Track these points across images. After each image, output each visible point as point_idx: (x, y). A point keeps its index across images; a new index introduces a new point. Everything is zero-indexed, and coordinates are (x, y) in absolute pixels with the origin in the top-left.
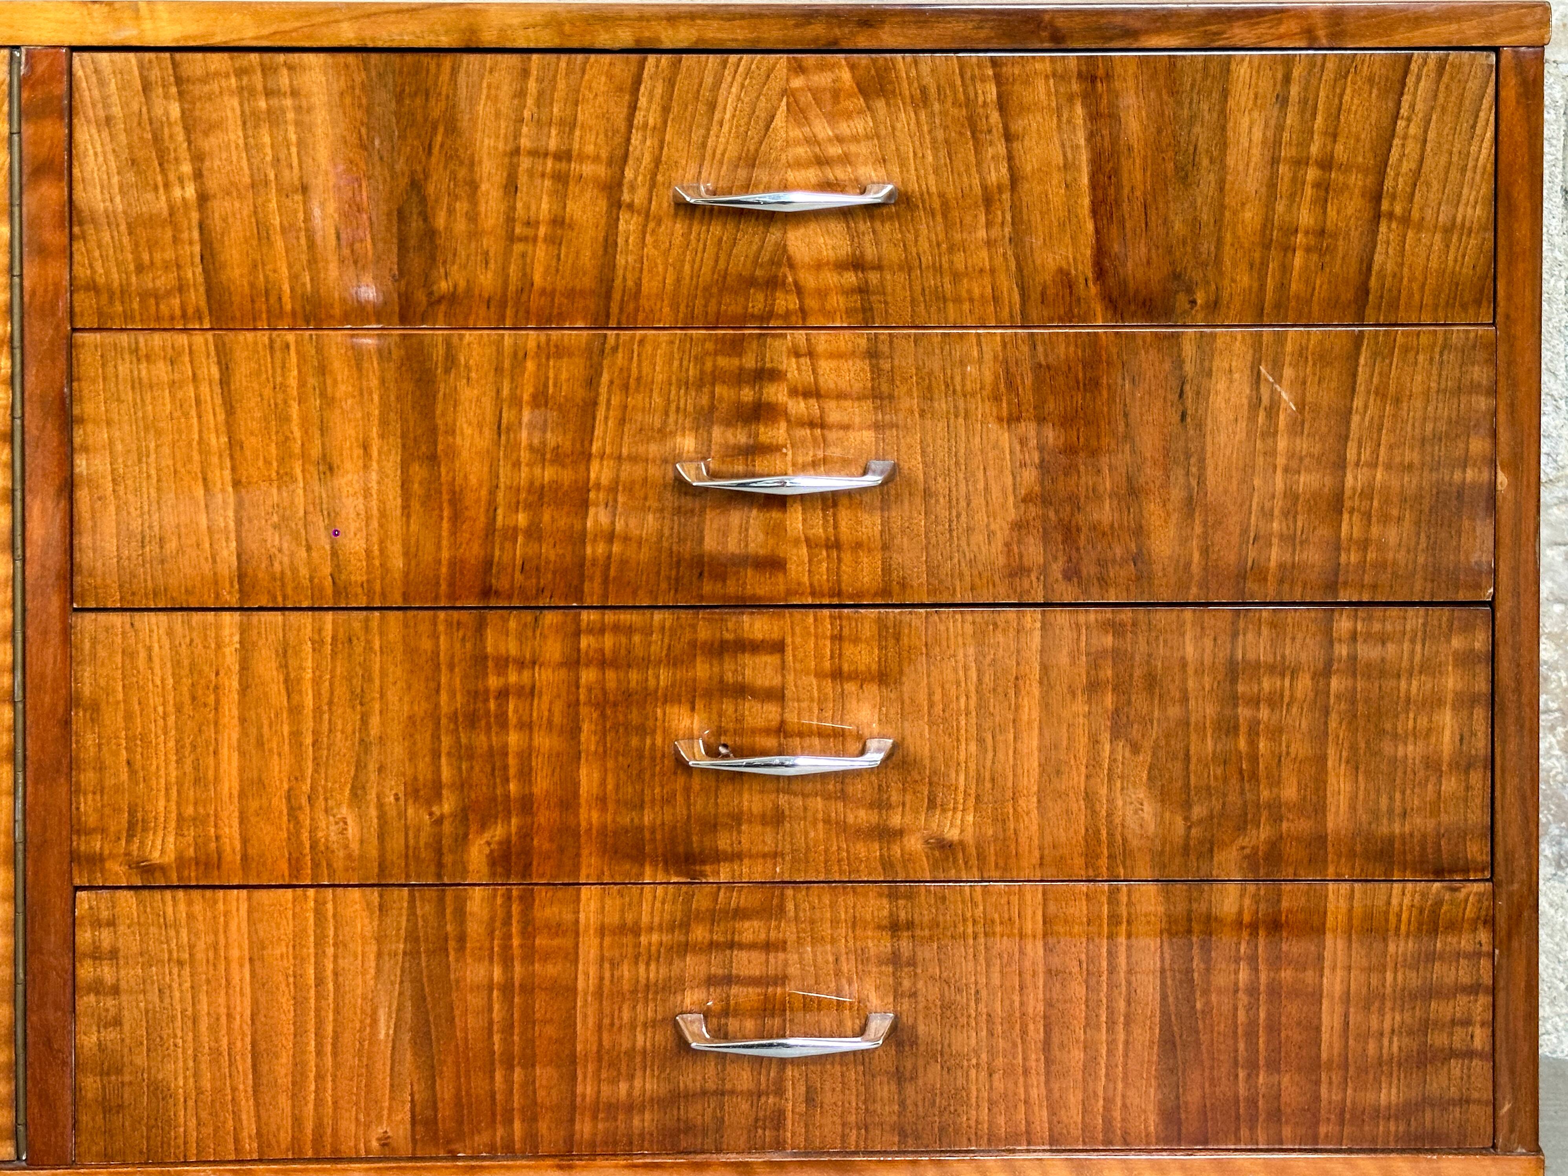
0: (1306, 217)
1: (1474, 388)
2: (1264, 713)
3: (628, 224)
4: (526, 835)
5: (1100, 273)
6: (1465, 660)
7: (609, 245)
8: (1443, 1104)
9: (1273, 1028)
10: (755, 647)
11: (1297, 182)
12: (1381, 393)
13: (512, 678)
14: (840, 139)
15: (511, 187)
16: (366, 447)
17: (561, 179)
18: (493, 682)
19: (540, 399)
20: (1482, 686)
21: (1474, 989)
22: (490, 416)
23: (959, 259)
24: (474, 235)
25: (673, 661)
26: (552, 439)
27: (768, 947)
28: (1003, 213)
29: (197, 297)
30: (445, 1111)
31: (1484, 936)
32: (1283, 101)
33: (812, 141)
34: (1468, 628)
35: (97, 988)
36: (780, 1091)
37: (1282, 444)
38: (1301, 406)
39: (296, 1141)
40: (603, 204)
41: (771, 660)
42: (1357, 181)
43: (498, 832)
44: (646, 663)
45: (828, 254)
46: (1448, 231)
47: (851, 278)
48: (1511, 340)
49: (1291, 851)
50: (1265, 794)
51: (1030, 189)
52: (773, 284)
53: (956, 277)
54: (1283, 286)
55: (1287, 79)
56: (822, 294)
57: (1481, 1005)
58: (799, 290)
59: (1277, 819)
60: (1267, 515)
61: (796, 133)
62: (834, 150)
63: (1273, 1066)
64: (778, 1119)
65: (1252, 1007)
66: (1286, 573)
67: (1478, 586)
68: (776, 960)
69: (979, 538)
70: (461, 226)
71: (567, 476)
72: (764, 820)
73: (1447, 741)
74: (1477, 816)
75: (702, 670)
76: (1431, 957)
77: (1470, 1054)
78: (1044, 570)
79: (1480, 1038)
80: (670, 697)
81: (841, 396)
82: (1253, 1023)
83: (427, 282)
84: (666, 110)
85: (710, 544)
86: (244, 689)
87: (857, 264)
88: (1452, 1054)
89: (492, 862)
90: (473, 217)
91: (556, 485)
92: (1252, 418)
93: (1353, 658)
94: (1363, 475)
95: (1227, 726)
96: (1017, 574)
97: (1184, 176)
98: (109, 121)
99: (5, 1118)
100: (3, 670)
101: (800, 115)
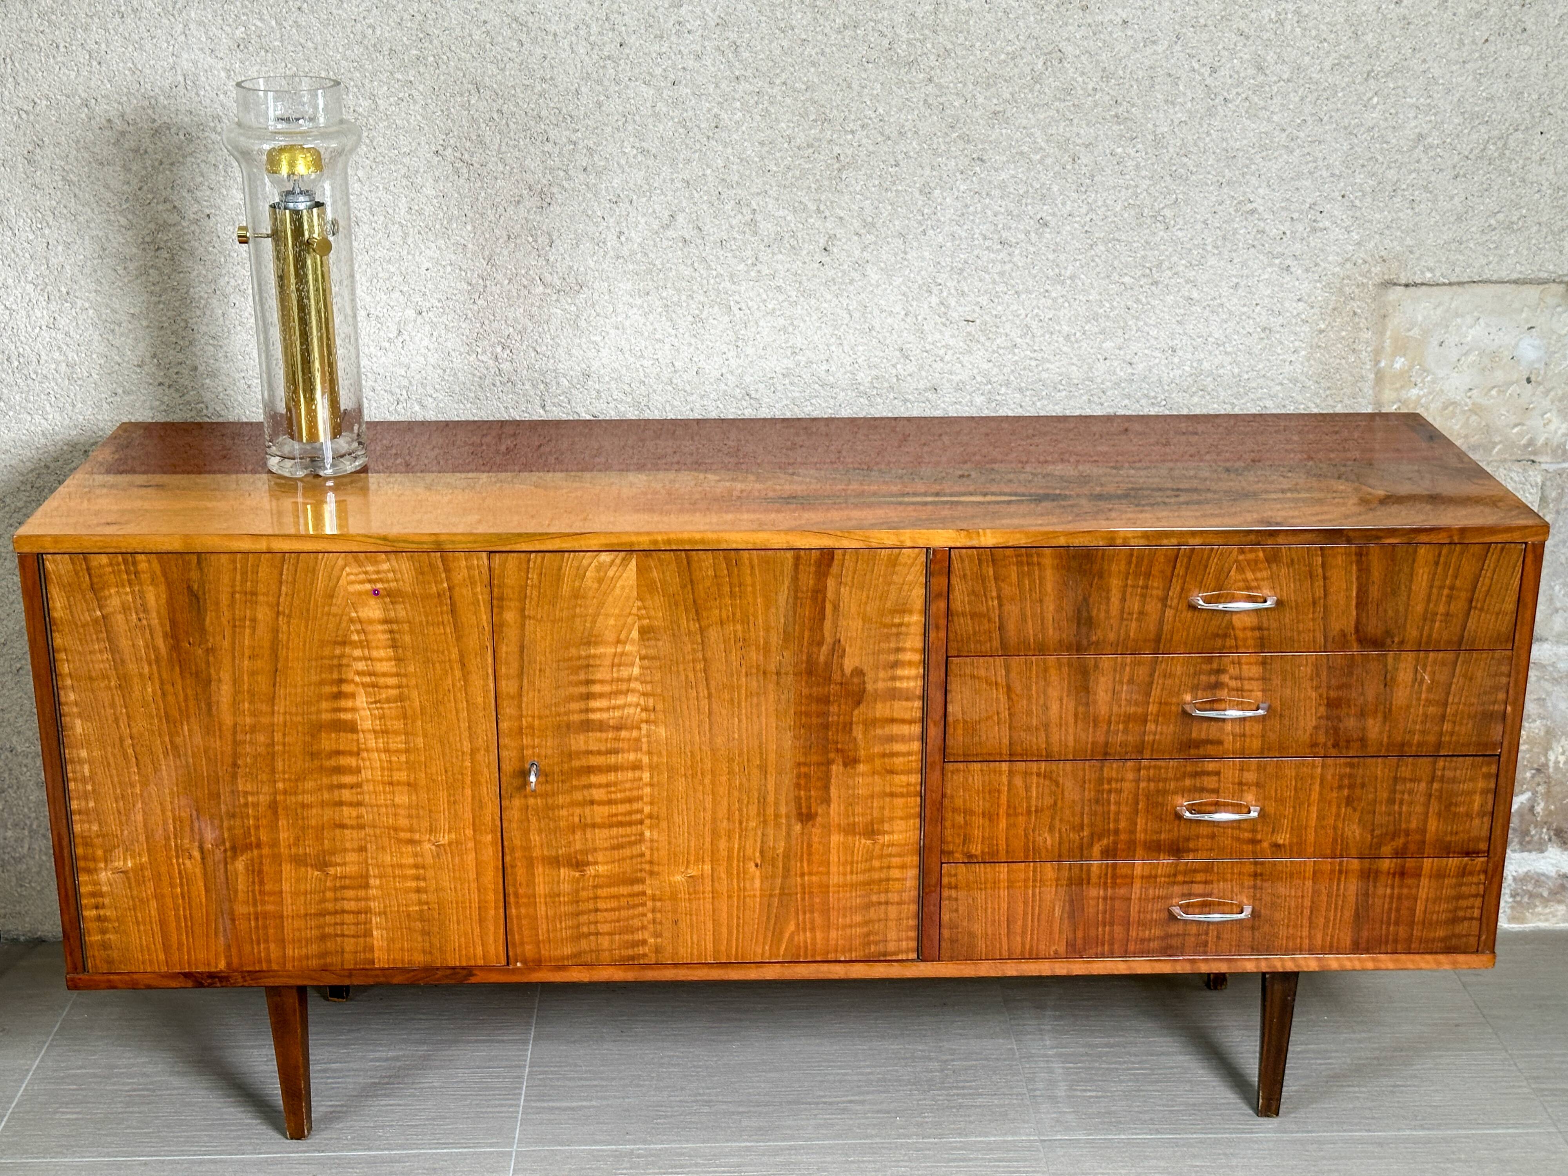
0: (1442, 609)
1: (1502, 674)
2: (1406, 796)
3: (1169, 613)
4: (1115, 843)
5: (1357, 630)
6: (1487, 776)
7: (1161, 622)
8: (1460, 936)
9: (1398, 910)
10: (1209, 774)
11: (1440, 595)
12: (1465, 676)
13: (1114, 785)
14: (1256, 580)
15: (1123, 599)
16: (1061, 700)
17: (1143, 596)
18: (1106, 787)
19: (1131, 681)
20: (1493, 786)
21: (1476, 896)
22: (1111, 686)
23: (1301, 626)
24: (1108, 618)
25: (1177, 779)
26: (1134, 697)
27: (1206, 882)
28: (1320, 609)
29: (996, 643)
30: (1079, 942)
31: (1482, 877)
32: (1437, 563)
33: (1245, 580)
34: (1489, 764)
35: (950, 898)
36: (1207, 934)
37: (1423, 696)
38: (1433, 681)
39: (1022, 952)
40: (1159, 605)
41: (1215, 778)
42: (1464, 595)
43: (1105, 842)
44: (1165, 780)
45: (1248, 624)
46: (1498, 614)
47: (1257, 633)
48: (1518, 657)
49: (1412, 847)
50: (1404, 826)
51: (1332, 598)
52: (1225, 636)
53: (1299, 633)
54: (1430, 636)
55: (1440, 555)
56: (1245, 640)
57: (1478, 902)
58: (1236, 639)
59: (1407, 835)
60: (1415, 722)
61: (1239, 577)
62: (1254, 584)
63: (1397, 923)
64: (1206, 944)
65: (1391, 903)
66: (1420, 745)
67: (1495, 749)
68: (1209, 888)
69: (1300, 732)
70: (1102, 615)
71: (1140, 710)
72: (1207, 837)
73: (1476, 806)
74: (1485, 833)
75: (1188, 782)
76: (1461, 885)
77: (1472, 919)
78: (1325, 745)
79: (1476, 913)
80: (1175, 793)
81: (1250, 679)
82: (1390, 909)
83: (1088, 636)
84: (1187, 568)
85: (1194, 735)
86: (1009, 790)
87: (1260, 628)
88: (1465, 918)
89: (1102, 852)
90: (1107, 611)
91: (1135, 713)
92: (1413, 686)
93: (1443, 776)
94: (1455, 707)
95: (1391, 801)
96: (1314, 745)
97: (1394, 593)
98: (965, 575)
99: (913, 944)
100: (915, 785)
101: (1241, 570)
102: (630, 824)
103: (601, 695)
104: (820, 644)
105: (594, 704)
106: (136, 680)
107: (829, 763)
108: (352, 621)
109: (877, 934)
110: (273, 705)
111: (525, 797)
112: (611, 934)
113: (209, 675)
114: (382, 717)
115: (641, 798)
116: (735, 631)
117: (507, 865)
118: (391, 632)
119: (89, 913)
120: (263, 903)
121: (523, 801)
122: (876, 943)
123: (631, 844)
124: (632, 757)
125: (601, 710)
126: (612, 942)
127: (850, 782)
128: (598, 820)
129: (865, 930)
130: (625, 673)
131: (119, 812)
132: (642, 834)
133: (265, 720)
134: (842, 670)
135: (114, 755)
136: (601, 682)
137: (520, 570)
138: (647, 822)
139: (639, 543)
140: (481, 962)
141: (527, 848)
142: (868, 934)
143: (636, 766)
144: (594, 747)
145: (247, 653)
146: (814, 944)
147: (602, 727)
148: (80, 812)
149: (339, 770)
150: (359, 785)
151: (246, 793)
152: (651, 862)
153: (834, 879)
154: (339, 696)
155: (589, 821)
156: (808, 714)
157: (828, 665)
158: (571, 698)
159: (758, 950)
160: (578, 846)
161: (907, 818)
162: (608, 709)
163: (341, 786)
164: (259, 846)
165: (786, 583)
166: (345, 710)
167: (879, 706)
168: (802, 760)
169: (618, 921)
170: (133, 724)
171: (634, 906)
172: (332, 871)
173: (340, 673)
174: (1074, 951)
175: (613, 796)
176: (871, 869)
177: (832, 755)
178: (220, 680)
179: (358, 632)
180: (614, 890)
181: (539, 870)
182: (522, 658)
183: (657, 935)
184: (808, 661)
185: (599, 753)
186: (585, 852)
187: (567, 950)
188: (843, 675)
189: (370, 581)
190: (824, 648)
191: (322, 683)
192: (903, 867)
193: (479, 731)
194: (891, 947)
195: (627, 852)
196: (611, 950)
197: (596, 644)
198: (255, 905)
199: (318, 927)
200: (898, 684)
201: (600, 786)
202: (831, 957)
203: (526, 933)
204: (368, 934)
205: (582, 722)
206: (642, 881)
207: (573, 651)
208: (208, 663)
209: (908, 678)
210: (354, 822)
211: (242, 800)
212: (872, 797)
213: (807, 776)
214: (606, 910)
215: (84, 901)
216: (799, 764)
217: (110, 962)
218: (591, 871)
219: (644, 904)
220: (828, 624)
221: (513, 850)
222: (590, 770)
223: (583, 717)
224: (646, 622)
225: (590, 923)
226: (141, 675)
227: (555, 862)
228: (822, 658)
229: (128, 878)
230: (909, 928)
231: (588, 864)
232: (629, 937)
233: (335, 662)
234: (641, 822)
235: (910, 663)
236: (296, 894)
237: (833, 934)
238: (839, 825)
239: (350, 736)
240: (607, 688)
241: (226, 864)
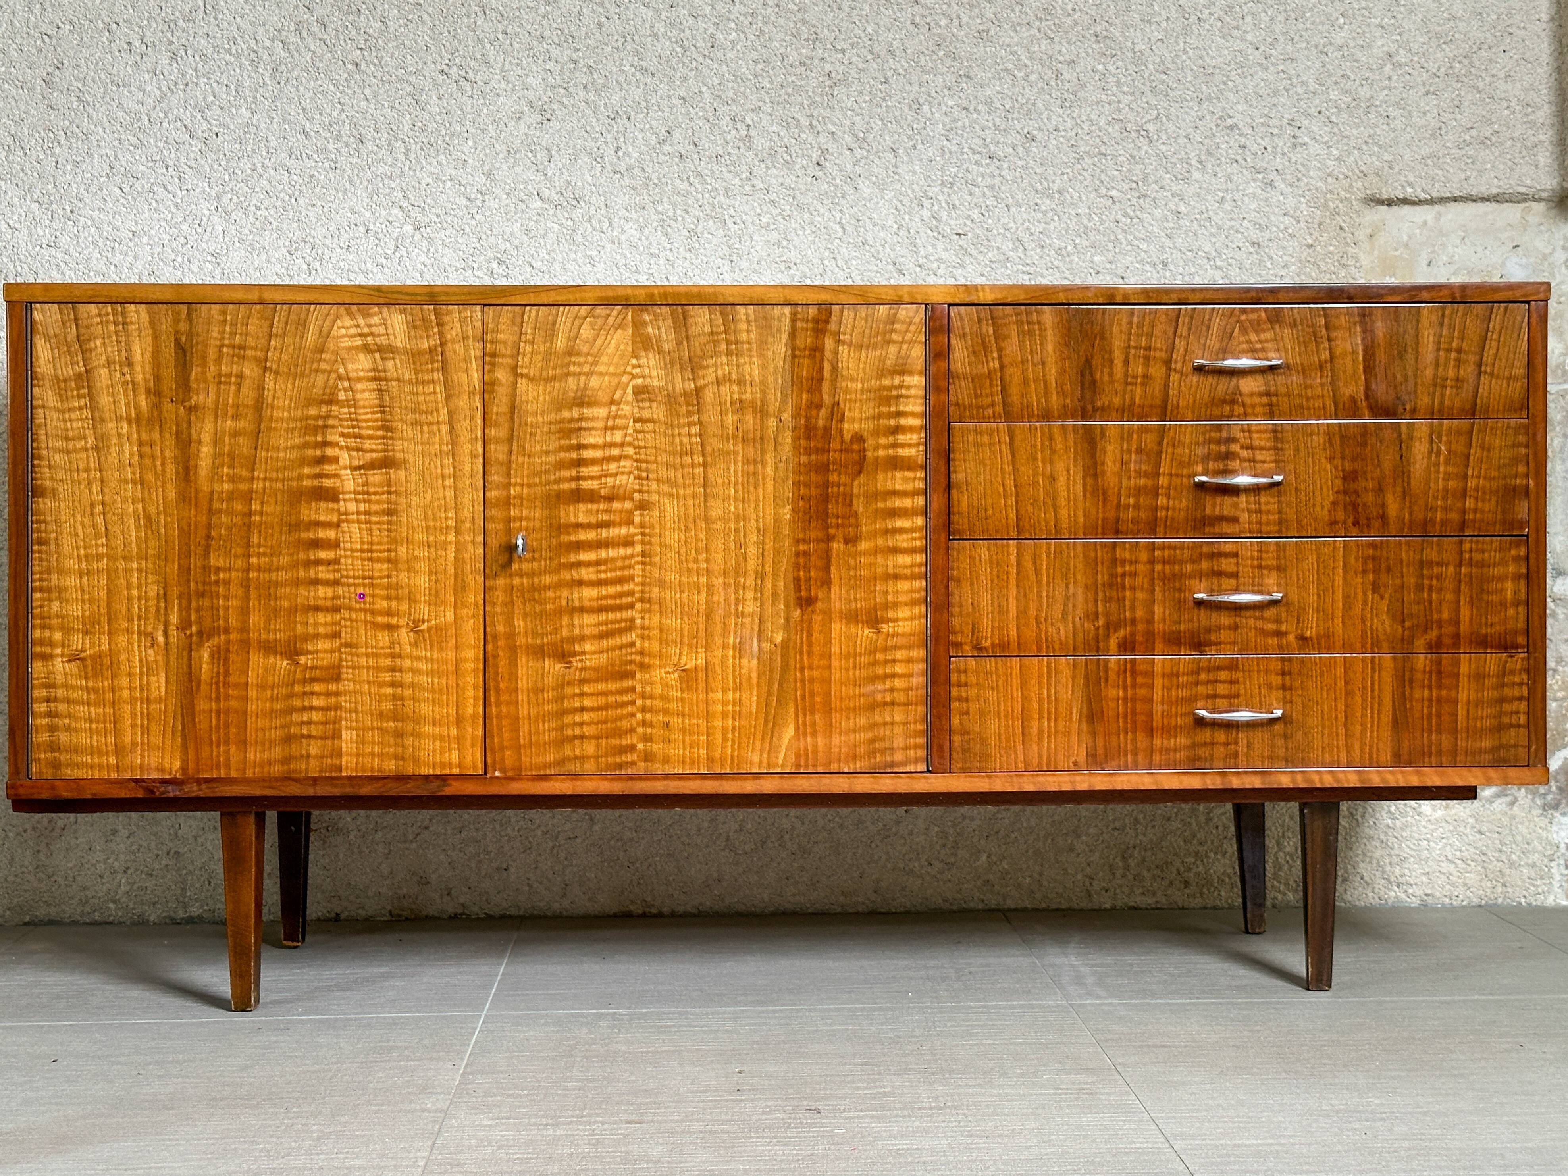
0: (1451, 373)
1: (1519, 445)
2: (1434, 582)
3: (1174, 377)
4: (1133, 634)
5: (1367, 397)
6: (1517, 559)
7: (1166, 386)
8: (1508, 747)
9: (1439, 716)
10: (1226, 555)
11: (1448, 359)
12: (1482, 447)
13: (1127, 568)
14: (1260, 341)
15: (1126, 362)
16: (1068, 471)
17: (1147, 358)
18: (1119, 570)
19: (1139, 451)
20: (1524, 570)
21: (1520, 699)
22: (1119, 457)
23: (1309, 392)
24: (1112, 382)
25: (1193, 562)
26: (1144, 467)
27: (1231, 682)
28: (1327, 372)
29: (999, 409)
30: (1100, 751)
31: (1525, 677)
32: (1442, 325)
33: (1249, 342)
34: (1518, 546)
35: (959, 699)
36: (1236, 743)
37: (1442, 469)
38: (1449, 452)
39: (1040, 764)
40: (1164, 369)
41: (1233, 560)
42: (1472, 358)
43: (1121, 633)
44: (1181, 562)
45: (1256, 389)
46: (1509, 379)
47: (1265, 400)
48: (1535, 424)
49: (1447, 641)
50: (1435, 617)
51: (1338, 362)
52: (1233, 402)
53: (1308, 399)
54: (1442, 403)
55: (1443, 315)
56: (1253, 406)
57: (1523, 706)
58: (1244, 405)
59: (1440, 627)
60: (1436, 498)
61: (1242, 339)
62: (1258, 346)
63: (1439, 732)
64: (1236, 755)
65: (1430, 707)
66: (1443, 523)
67: (1522, 528)
68: (1234, 688)
69: (1318, 508)
70: (1106, 378)
71: (1150, 483)
72: (1230, 628)
73: (1509, 595)
74: (1521, 625)
75: (1205, 565)
76: (1503, 685)
77: (1519, 726)
78: (1345, 522)
79: (1523, 719)
80: (1191, 577)
81: (1262, 449)
82: (1430, 714)
83: (1093, 402)
84: (1189, 329)
85: (1208, 511)
86: (1018, 574)
87: (1268, 394)
88: (1511, 726)
89: (1119, 646)
90: (1111, 375)
91: (1146, 486)
92: (1429, 458)
93: (1471, 559)
94: (1475, 481)
95: (1420, 588)
96: (1333, 523)
97: (1401, 355)
98: (964, 335)
99: (922, 753)
100: (920, 565)
101: (1244, 331)
102: (620, 608)
103: (594, 462)
104: (819, 407)
105: (585, 471)
106: (114, 441)
107: (829, 539)
108: (340, 378)
109: (883, 739)
110: (253, 470)
111: (511, 576)
112: (598, 738)
113: (190, 435)
114: (366, 484)
115: (631, 578)
116: (732, 393)
117: (489, 655)
118: (380, 390)
119: (40, 708)
120: (228, 697)
121: (508, 581)
122: (883, 752)
123: (621, 632)
124: (624, 531)
125: (592, 478)
126: (598, 746)
127: (852, 562)
128: (587, 604)
129: (870, 735)
130: (618, 437)
131: (83, 591)
132: (632, 620)
133: (243, 487)
134: (842, 436)
135: (82, 523)
136: (594, 447)
137: (514, 324)
138: (638, 606)
139: (635, 296)
140: (456, 771)
141: (511, 635)
142: (873, 741)
143: (628, 542)
144: (582, 519)
145: (231, 412)
146: (815, 752)
147: (592, 497)
148: (41, 590)
149: (316, 544)
150: (336, 561)
151: (218, 569)
152: (642, 653)
153: (836, 675)
154: (322, 460)
155: (577, 604)
156: (807, 485)
157: (827, 430)
158: (561, 465)
159: (755, 760)
160: (565, 633)
161: (913, 603)
162: (600, 477)
163: (318, 562)
164: (227, 631)
165: (784, 341)
166: (328, 476)
167: (880, 476)
168: (801, 536)
169: (605, 722)
170: (106, 490)
171: (623, 705)
172: (302, 660)
173: (324, 434)
174: (1095, 760)
175: (603, 576)
176: (875, 663)
177: (832, 531)
178: (200, 442)
179: (345, 390)
180: (601, 686)
181: (522, 660)
182: (512, 419)
183: (647, 739)
184: (806, 427)
185: (589, 526)
186: (573, 640)
187: (550, 757)
188: (842, 441)
189: (360, 335)
190: (823, 412)
191: (306, 445)
192: (910, 661)
193: (466, 501)
194: (898, 757)
195: (617, 641)
196: (597, 757)
197: (589, 405)
198: (218, 699)
199: (283, 727)
200: (901, 452)
201: (588, 564)
202: (834, 767)
203: (506, 735)
204: (336, 735)
205: (572, 491)
206: (631, 675)
207: (566, 414)
208: (189, 422)
209: (910, 446)
210: (329, 604)
211: (213, 578)
212: (875, 579)
213: (806, 554)
214: (592, 709)
215: (36, 693)
216: (798, 541)
217: (56, 765)
218: (576, 662)
219: (633, 703)
220: (826, 386)
221: (495, 637)
222: (579, 546)
223: (573, 485)
224: (640, 381)
225: (575, 724)
226: (119, 435)
227: (539, 652)
228: (821, 423)
229: (85, 667)
230: (916, 734)
231: (575, 654)
232: (616, 742)
233: (321, 423)
234: (631, 606)
235: (911, 429)
236: (262, 687)
237: (836, 740)
238: (841, 612)
239: (331, 505)
240: (599, 454)
241: (191, 650)
